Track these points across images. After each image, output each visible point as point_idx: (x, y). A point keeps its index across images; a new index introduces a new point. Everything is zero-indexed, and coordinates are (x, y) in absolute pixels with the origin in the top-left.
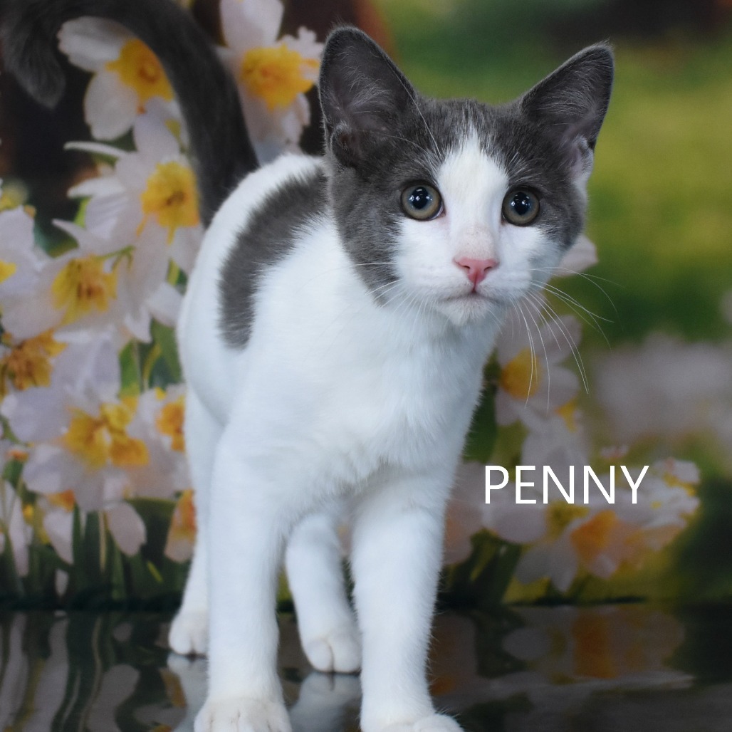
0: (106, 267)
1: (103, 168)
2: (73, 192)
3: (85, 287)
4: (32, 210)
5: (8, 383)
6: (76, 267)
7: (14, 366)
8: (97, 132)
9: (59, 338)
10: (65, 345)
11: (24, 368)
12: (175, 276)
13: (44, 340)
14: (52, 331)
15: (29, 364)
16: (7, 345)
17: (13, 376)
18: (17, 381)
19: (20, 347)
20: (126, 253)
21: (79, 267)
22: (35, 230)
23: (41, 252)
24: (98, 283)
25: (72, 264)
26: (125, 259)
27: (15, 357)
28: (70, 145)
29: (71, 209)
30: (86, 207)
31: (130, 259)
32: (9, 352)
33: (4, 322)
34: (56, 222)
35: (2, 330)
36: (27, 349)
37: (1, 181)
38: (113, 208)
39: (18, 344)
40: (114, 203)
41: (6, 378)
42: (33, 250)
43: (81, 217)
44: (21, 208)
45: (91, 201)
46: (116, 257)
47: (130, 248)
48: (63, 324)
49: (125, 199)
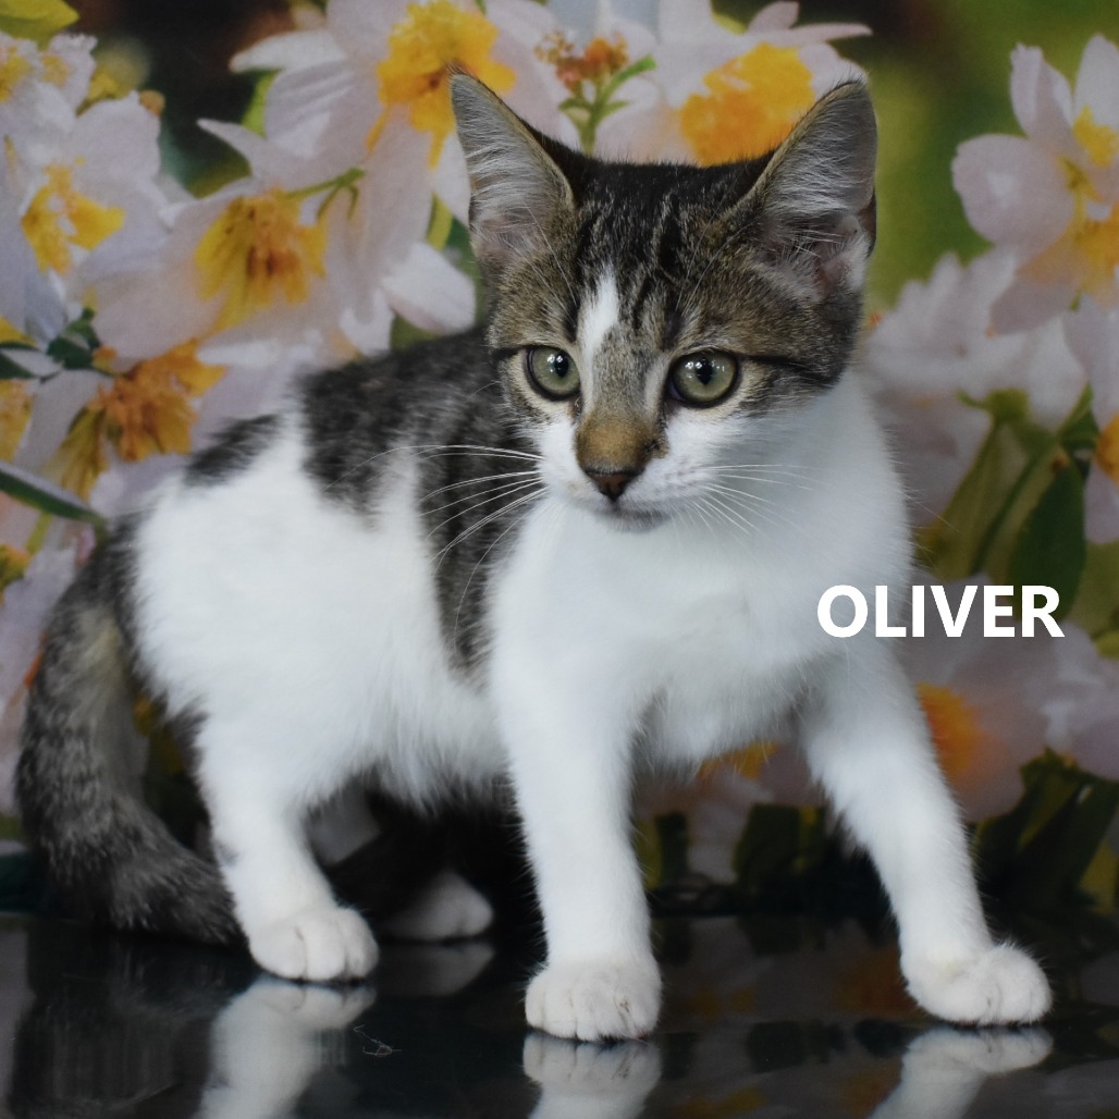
0: (305, 215)
1: (303, 14)
2: (241, 62)
3: (261, 254)
4: (158, 100)
5: (107, 448)
6: (243, 215)
7: (119, 412)
9: (209, 356)
10: (222, 371)
11: (138, 418)
12: (443, 230)
13: (178, 362)
14: (195, 343)
15: (148, 409)
16: (106, 373)
17: (116, 433)
18: (125, 443)
19: (131, 375)
20: (348, 182)
21: (252, 214)
22: (160, 140)
23: (173, 185)
24: (289, 245)
25: (236, 207)
26: (344, 196)
27: (122, 397)
29: (236, 97)
30: (266, 92)
31: (355, 193)
32: (108, 385)
33: (99, 325)
34: (206, 124)
35: (95, 343)
36: (144, 380)
37: (92, 42)
38: (321, 94)
39: (126, 368)
40: (323, 84)
41: (103, 438)
42: (158, 180)
43: (256, 115)
44: (134, 96)
45: (278, 79)
46: (325, 193)
47: (355, 174)
48: (217, 330)
49: (345, 75)
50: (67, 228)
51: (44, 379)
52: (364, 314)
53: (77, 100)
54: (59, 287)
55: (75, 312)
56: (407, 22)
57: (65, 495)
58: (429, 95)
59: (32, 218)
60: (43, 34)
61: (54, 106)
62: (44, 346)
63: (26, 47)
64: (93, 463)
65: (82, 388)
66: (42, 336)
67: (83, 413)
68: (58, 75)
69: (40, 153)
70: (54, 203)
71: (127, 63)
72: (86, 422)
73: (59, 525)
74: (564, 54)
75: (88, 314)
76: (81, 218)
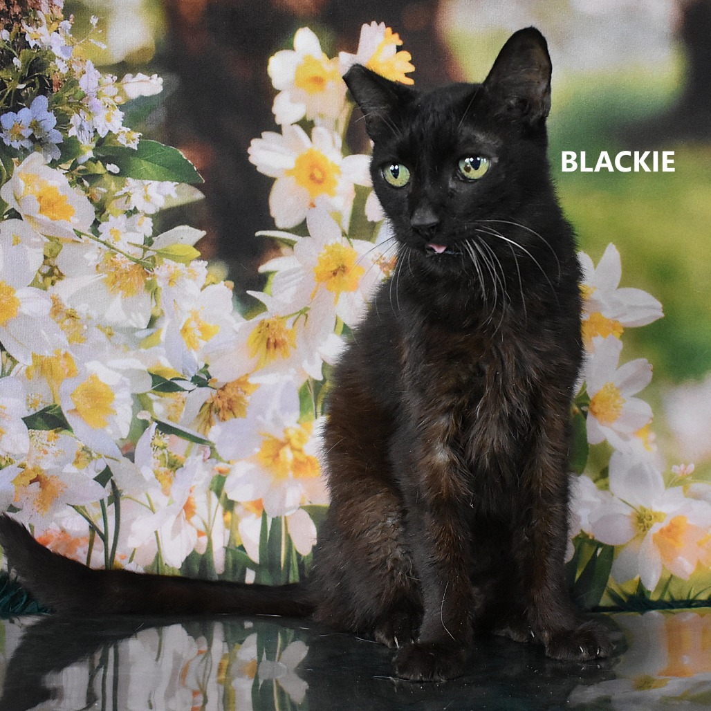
0: (288, 325)
1: (285, 250)
2: (262, 269)
3: (272, 341)
4: (231, 284)
5: (214, 416)
6: (265, 326)
7: (219, 403)
8: (279, 223)
9: (252, 380)
10: (257, 385)
11: (226, 405)
12: (340, 328)
13: (241, 383)
14: (247, 375)
15: (230, 401)
16: (213, 388)
17: (218, 411)
18: (221, 415)
19: (223, 389)
20: (304, 312)
21: (268, 326)
22: (233, 299)
23: (238, 316)
24: (282, 337)
25: (262, 323)
26: (303, 317)
27: (220, 397)
28: (258, 234)
29: (260, 282)
30: (271, 279)
31: (307, 316)
32: (214, 393)
33: (210, 370)
34: (249, 292)
35: (209, 377)
36: (228, 390)
37: (206, 263)
38: (293, 279)
39: (222, 386)
40: (293, 276)
41: (213, 413)
42: (232, 314)
43: (268, 288)
44: (222, 282)
45: (277, 274)
46: (296, 316)
47: (306, 309)
48: (256, 369)
49: (301, 272)
50: (198, 333)
51: (190, 391)
52: (311, 361)
53: (201, 286)
54: (195, 356)
55: (202, 366)
56: (325, 252)
57: (199, 435)
58: (333, 278)
59: (185, 330)
60: (187, 261)
61: (192, 287)
62: (190, 379)
63: (181, 266)
64: (209, 422)
65: (205, 394)
66: (189, 375)
67: (205, 404)
68: (194, 276)
69: (187, 306)
70: (193, 324)
71: (220, 270)
72: (207, 407)
73: (197, 446)
74: (382, 261)
75: (206, 366)
76: (203, 330)
